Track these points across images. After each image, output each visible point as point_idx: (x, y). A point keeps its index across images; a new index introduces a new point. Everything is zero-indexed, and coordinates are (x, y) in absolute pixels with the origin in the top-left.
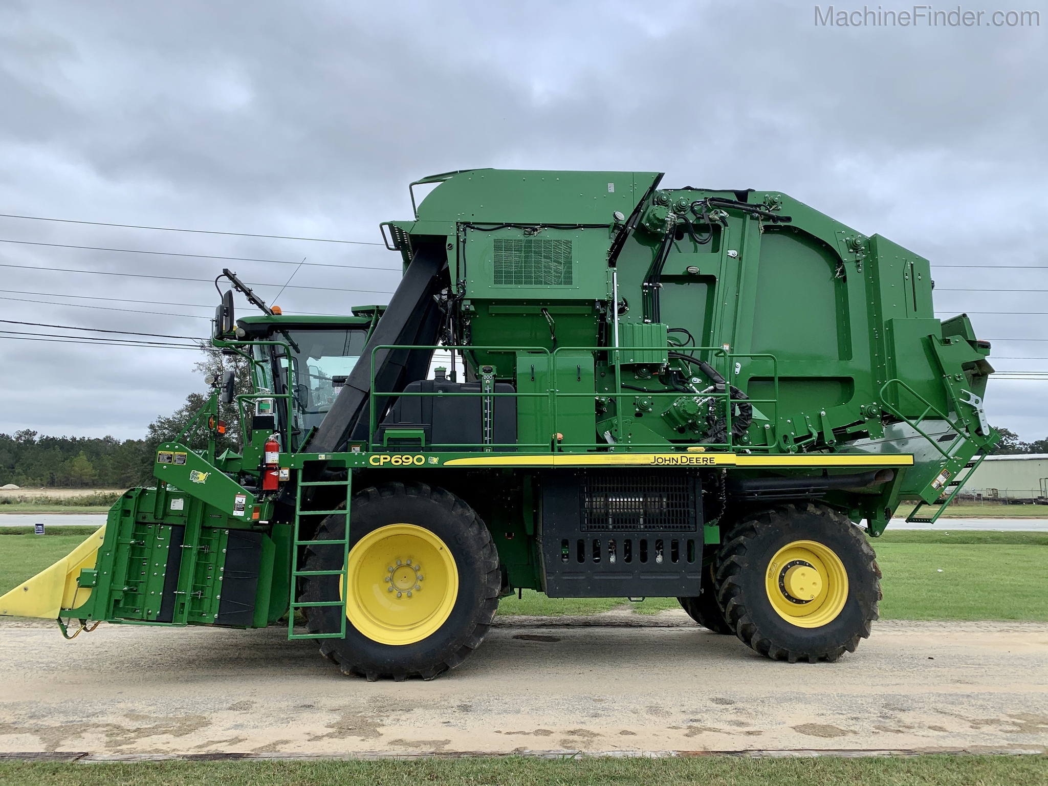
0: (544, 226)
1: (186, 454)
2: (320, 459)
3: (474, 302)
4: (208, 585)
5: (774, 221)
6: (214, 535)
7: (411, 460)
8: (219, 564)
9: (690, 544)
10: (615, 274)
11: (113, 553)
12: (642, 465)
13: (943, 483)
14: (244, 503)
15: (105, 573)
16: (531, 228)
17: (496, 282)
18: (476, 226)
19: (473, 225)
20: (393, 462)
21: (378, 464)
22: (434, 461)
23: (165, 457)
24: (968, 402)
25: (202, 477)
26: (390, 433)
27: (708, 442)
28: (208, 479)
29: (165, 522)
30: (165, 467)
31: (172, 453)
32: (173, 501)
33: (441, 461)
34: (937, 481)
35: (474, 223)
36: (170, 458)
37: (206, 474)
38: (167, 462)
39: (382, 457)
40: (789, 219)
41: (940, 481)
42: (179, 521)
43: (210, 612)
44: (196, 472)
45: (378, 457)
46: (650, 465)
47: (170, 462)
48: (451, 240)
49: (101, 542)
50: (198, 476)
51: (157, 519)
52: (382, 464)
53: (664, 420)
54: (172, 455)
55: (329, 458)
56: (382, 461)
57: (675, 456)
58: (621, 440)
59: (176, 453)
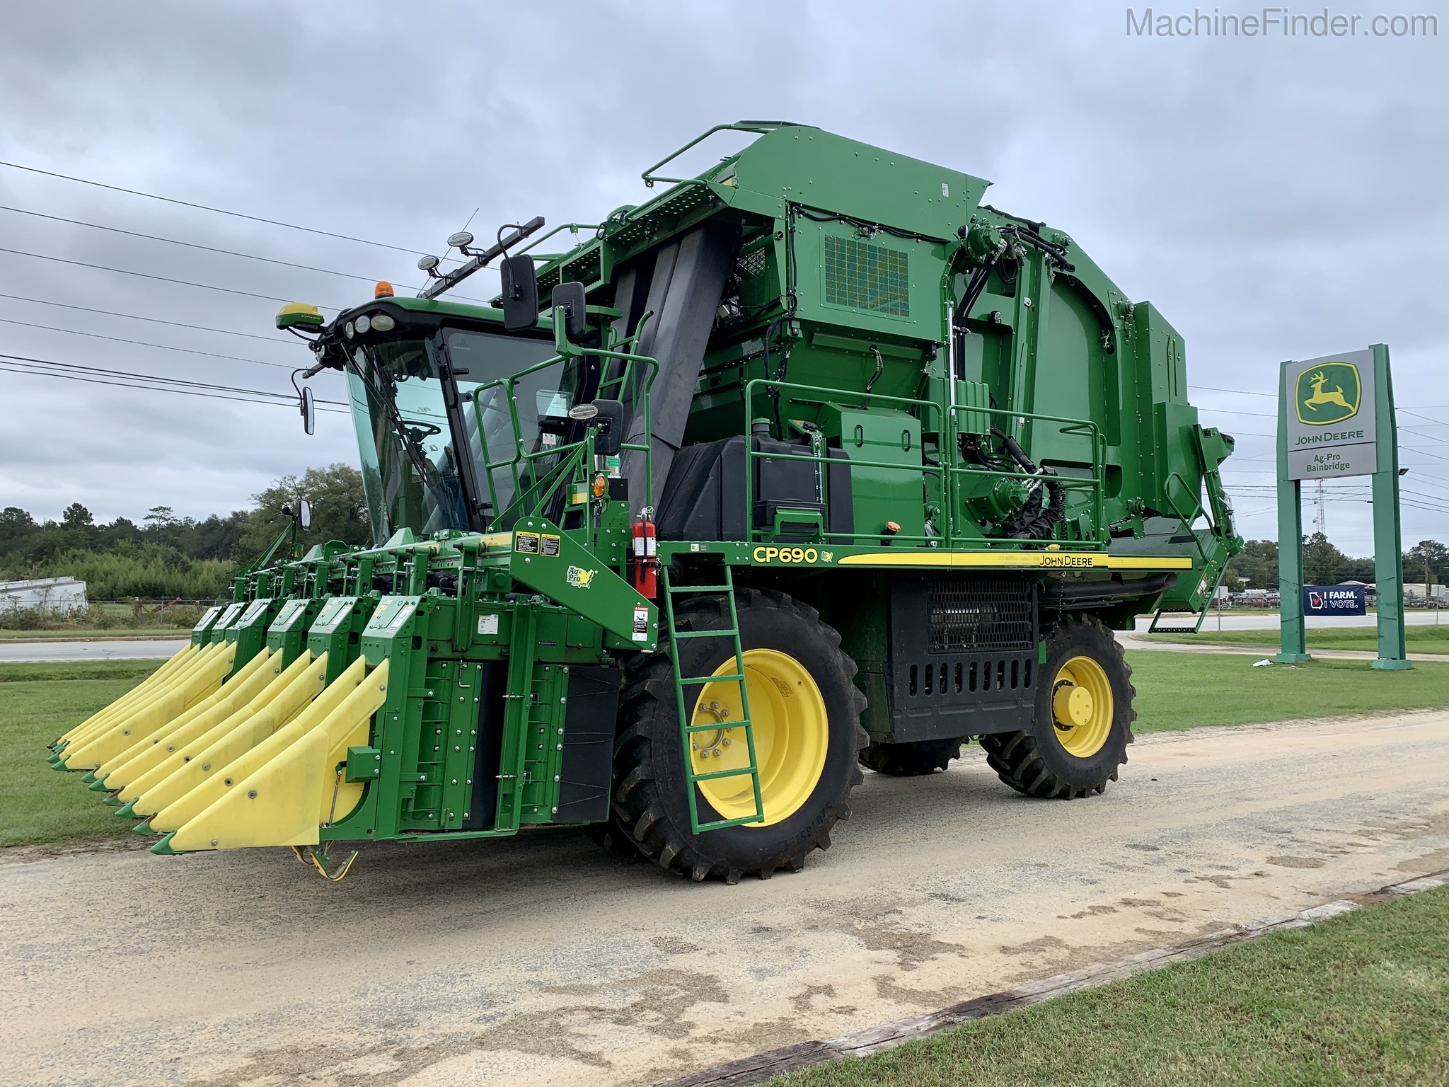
0: (882, 227)
1: (558, 537)
2: (692, 550)
3: (805, 324)
4: (540, 760)
5: (1061, 268)
6: (546, 676)
7: (801, 555)
8: (555, 724)
9: (1028, 663)
11: (403, 715)
12: (1032, 566)
13: (1204, 589)
14: (646, 620)
15: (392, 752)
16: (869, 228)
17: (828, 300)
18: (807, 212)
19: (803, 210)
20: (781, 555)
21: (763, 560)
22: (828, 557)
23: (528, 543)
24: (1224, 501)
25: (584, 578)
26: (784, 514)
27: (1023, 538)
28: (594, 580)
29: (469, 655)
30: (528, 559)
31: (537, 536)
32: (481, 618)
33: (836, 558)
34: (1200, 587)
35: (805, 206)
36: (534, 544)
37: (590, 573)
38: (530, 550)
39: (769, 549)
40: (1072, 268)
41: (1203, 586)
42: (493, 654)
43: (544, 806)
44: (575, 568)
45: (763, 549)
46: (1039, 567)
47: (535, 551)
48: (779, 226)
49: (382, 698)
50: (579, 575)
51: (456, 651)
52: (768, 561)
53: (968, 508)
54: (537, 539)
55: (705, 549)
56: (769, 555)
57: (1062, 556)
58: (960, 533)
59: (543, 535)
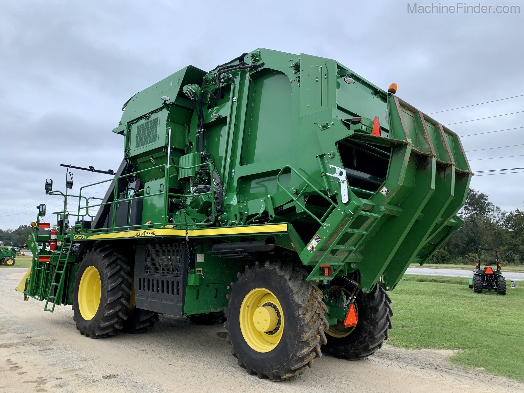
0: (149, 113)
5: (255, 69)
7: (81, 237)
9: (179, 284)
10: (170, 130)
13: (315, 246)
16: (146, 117)
18: (133, 122)
20: (78, 238)
21: (75, 239)
22: (85, 237)
24: (334, 175)
33: (87, 237)
34: (311, 245)
40: (263, 64)
41: (313, 244)
46: (135, 237)
48: (125, 132)
55: (68, 236)
56: (76, 237)
